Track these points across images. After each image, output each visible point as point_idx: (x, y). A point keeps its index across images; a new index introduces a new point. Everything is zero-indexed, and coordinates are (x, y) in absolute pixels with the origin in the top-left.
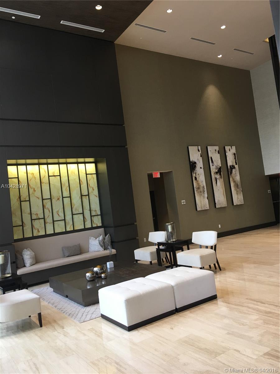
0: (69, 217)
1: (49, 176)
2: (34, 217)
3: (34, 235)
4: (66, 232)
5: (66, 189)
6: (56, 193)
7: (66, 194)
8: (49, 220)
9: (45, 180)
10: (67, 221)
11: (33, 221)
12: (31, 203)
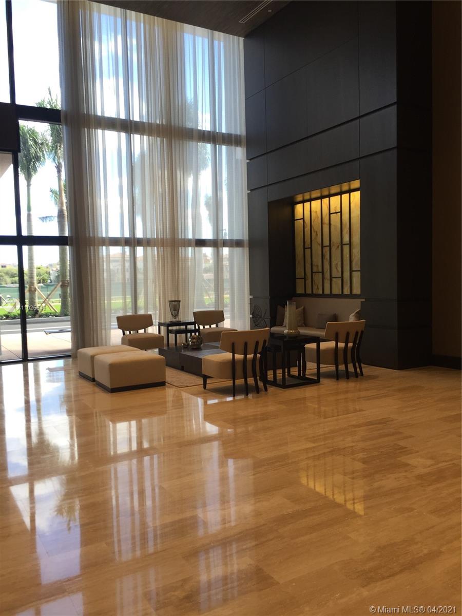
0: (347, 275)
1: (330, 214)
2: (315, 270)
3: (314, 292)
4: (342, 296)
5: (347, 233)
6: (336, 238)
7: (346, 239)
8: (327, 275)
9: (326, 220)
10: (345, 280)
11: (314, 274)
12: (313, 251)
